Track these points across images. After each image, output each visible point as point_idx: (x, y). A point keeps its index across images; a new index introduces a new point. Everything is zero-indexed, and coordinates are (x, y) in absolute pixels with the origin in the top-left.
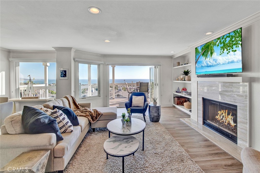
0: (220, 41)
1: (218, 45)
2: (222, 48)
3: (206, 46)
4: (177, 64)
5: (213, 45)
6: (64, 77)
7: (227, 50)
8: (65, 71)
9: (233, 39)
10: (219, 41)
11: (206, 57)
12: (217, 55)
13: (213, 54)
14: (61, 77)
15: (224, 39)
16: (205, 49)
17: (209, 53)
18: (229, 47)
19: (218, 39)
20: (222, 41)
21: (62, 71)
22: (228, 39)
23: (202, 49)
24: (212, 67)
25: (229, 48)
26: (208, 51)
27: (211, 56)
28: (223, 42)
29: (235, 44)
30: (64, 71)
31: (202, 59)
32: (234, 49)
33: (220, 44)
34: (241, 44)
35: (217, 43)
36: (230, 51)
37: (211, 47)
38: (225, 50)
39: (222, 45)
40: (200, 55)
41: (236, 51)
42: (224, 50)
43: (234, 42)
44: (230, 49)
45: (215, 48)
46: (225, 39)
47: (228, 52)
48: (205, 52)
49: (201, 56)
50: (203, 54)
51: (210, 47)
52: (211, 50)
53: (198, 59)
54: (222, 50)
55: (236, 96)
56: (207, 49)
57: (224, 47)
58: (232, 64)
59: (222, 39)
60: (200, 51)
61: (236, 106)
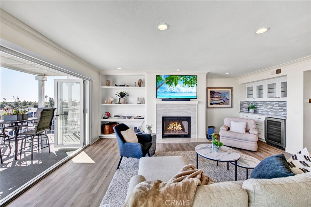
0: (183, 79)
1: (181, 80)
2: (184, 83)
3: (171, 77)
5: (177, 79)
7: (188, 85)
9: (192, 80)
10: (182, 78)
11: (170, 85)
12: (181, 86)
13: (177, 85)
15: (186, 78)
16: (169, 80)
17: (174, 83)
19: (182, 76)
20: (185, 79)
22: (189, 79)
23: (166, 78)
24: (176, 93)
25: (189, 84)
26: (172, 82)
27: (175, 86)
28: (186, 80)
29: (193, 83)
31: (167, 86)
32: (193, 86)
33: (183, 80)
34: (197, 84)
35: (181, 79)
36: (190, 86)
37: (176, 80)
38: (187, 85)
39: (185, 81)
40: (164, 83)
41: (193, 87)
42: (186, 84)
43: (192, 82)
44: (190, 85)
45: (178, 81)
46: (187, 78)
47: (188, 86)
48: (169, 81)
49: (165, 83)
50: (167, 83)
51: (174, 79)
52: (176, 82)
53: (161, 85)
55: (190, 111)
56: (171, 80)
57: (186, 83)
58: (191, 93)
59: (185, 77)
60: (164, 80)
61: (190, 117)
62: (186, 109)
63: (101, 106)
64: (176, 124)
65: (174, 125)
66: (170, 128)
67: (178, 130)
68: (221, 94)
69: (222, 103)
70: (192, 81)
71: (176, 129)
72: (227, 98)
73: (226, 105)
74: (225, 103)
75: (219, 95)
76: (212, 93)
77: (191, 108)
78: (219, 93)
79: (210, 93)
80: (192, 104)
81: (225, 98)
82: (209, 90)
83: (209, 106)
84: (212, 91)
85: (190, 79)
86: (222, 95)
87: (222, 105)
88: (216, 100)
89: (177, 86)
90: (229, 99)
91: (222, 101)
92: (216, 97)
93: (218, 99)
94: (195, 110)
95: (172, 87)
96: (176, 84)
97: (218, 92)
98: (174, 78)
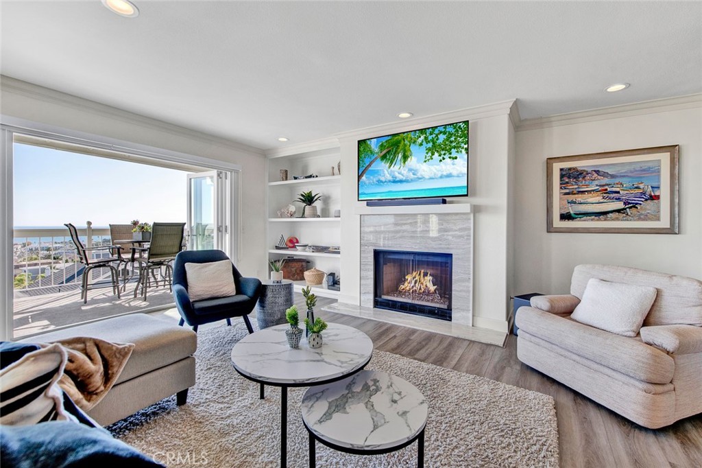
0: (426, 138)
1: (421, 145)
2: (429, 149)
3: (392, 141)
4: (279, 175)
5: (410, 142)
7: (440, 156)
9: (453, 139)
10: (422, 137)
11: (391, 163)
12: (418, 161)
13: (409, 159)
15: (434, 136)
16: (388, 148)
17: (400, 156)
18: (443, 150)
19: (422, 131)
20: (430, 138)
22: (442, 137)
23: (382, 145)
24: (404, 184)
25: (443, 152)
26: (396, 153)
27: (404, 162)
28: (433, 140)
29: (455, 147)
31: (382, 167)
32: (454, 155)
33: (424, 143)
34: (467, 150)
35: (419, 141)
36: (446, 157)
37: (405, 145)
38: (436, 154)
39: (430, 145)
40: (376, 158)
41: (456, 158)
42: (433, 154)
43: (454, 144)
44: (445, 154)
45: (413, 148)
46: (437, 135)
47: (441, 158)
48: (388, 152)
49: (379, 159)
50: (384, 157)
51: (401, 145)
52: (405, 151)
53: (370, 165)
54: (430, 154)
55: (450, 238)
56: (394, 147)
57: (434, 148)
58: (448, 179)
59: (431, 134)
60: (377, 150)
61: (451, 255)
63: (273, 223)
64: (420, 274)
65: (417, 278)
66: (406, 284)
67: (427, 293)
68: (613, 176)
69: (618, 211)
70: (451, 142)
71: (420, 289)
72: (644, 193)
73: (640, 219)
74: (634, 210)
75: (605, 181)
76: (569, 176)
77: (454, 228)
78: (605, 175)
79: (562, 176)
80: (457, 214)
81: (637, 191)
82: (557, 167)
83: (557, 223)
84: (570, 169)
85: (445, 137)
86: (617, 180)
87: (617, 219)
88: (590, 200)
89: (409, 161)
90: (658, 197)
91: (620, 205)
92: (589, 192)
93: (599, 199)
94: (466, 233)
95: (397, 167)
96: (405, 158)
97: (597, 172)
98: (400, 142)
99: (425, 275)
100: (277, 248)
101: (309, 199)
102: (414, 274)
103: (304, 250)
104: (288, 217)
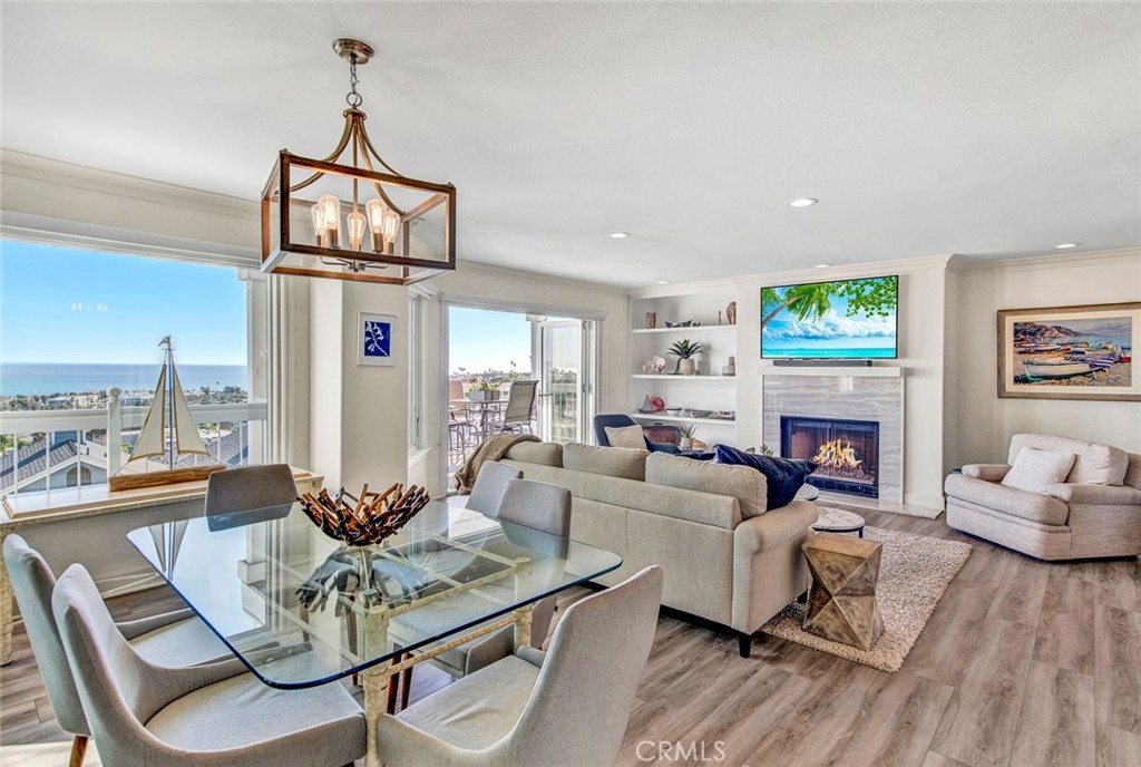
0: (848, 288)
1: (842, 295)
2: (852, 302)
4: (644, 321)
5: (827, 292)
6: (377, 353)
7: (867, 310)
8: (385, 327)
9: (882, 292)
10: (843, 287)
11: (803, 314)
12: (838, 315)
13: (827, 311)
14: (368, 353)
15: (858, 286)
16: (797, 296)
17: (814, 306)
18: (870, 303)
19: (843, 282)
20: (853, 288)
21: (373, 324)
22: (868, 289)
23: (789, 294)
24: (820, 341)
25: (870, 307)
26: (809, 303)
27: (820, 315)
28: (857, 291)
29: (885, 302)
30: (379, 324)
31: (790, 318)
32: (884, 310)
33: (846, 293)
35: (840, 290)
36: (875, 312)
37: (821, 294)
38: (862, 308)
39: (854, 296)
40: (782, 307)
41: (887, 314)
42: (858, 308)
43: (883, 298)
44: (872, 309)
45: (831, 298)
46: (862, 287)
47: (868, 313)
48: (798, 301)
49: (786, 309)
50: (792, 307)
51: (816, 294)
52: (820, 302)
53: (773, 315)
54: (853, 307)
55: (877, 404)
56: (805, 297)
57: (859, 301)
58: (878, 339)
59: (854, 284)
60: (782, 297)
61: (876, 424)
62: (859, 395)
63: (634, 379)
64: (836, 445)
65: (833, 449)
66: (820, 456)
67: (846, 468)
68: (1076, 334)
69: (1083, 374)
70: (881, 295)
71: (838, 463)
72: (1113, 355)
73: (1108, 384)
74: (1101, 374)
75: (1068, 339)
76: (1025, 333)
77: (881, 393)
78: (1068, 332)
79: (1016, 332)
80: (884, 378)
81: (1105, 352)
82: (1010, 321)
83: (1010, 387)
84: (1026, 324)
85: (872, 288)
86: (1081, 339)
87: (1082, 384)
88: (1050, 361)
89: (825, 314)
90: (1129, 360)
91: (1085, 368)
92: (1049, 351)
93: (1061, 359)
94: (894, 399)
95: (810, 320)
96: (821, 309)
97: (1058, 328)
98: (814, 290)
99: (843, 446)
100: (641, 411)
101: (685, 351)
102: (828, 445)
103: (677, 415)
104: (654, 373)
